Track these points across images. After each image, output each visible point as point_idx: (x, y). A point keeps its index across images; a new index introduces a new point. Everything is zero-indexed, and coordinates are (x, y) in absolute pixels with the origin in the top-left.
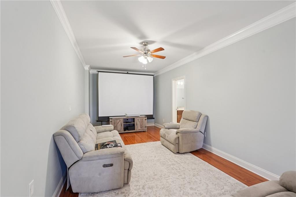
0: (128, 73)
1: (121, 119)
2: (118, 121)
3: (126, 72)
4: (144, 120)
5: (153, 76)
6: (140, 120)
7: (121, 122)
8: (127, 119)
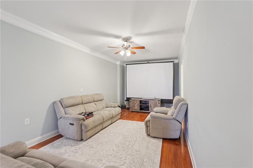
0: (148, 63)
1: (138, 101)
2: (136, 102)
3: (147, 62)
4: (157, 103)
5: (173, 63)
6: (153, 103)
7: (138, 103)
8: (146, 102)
